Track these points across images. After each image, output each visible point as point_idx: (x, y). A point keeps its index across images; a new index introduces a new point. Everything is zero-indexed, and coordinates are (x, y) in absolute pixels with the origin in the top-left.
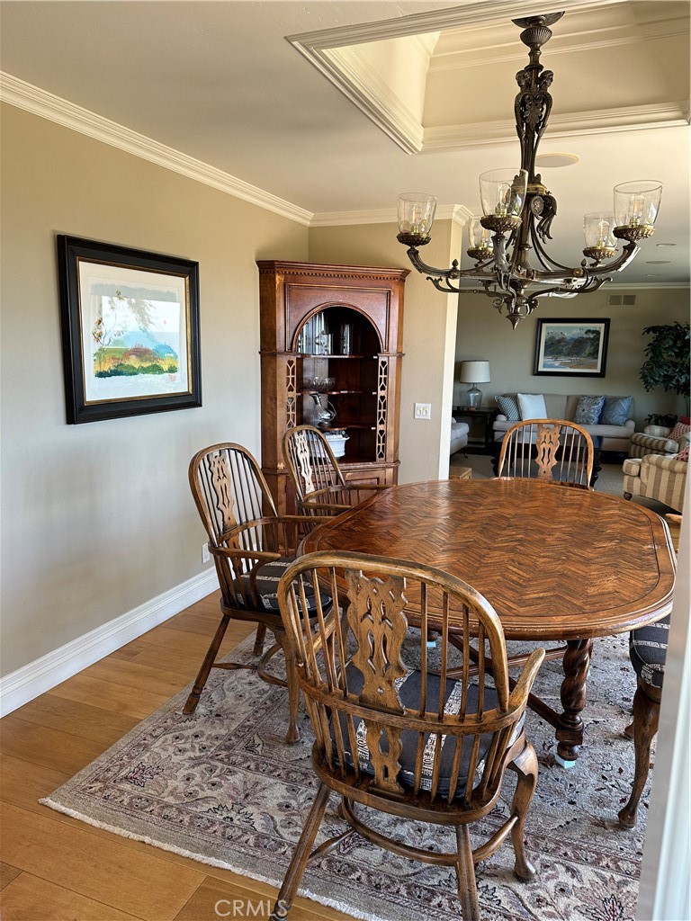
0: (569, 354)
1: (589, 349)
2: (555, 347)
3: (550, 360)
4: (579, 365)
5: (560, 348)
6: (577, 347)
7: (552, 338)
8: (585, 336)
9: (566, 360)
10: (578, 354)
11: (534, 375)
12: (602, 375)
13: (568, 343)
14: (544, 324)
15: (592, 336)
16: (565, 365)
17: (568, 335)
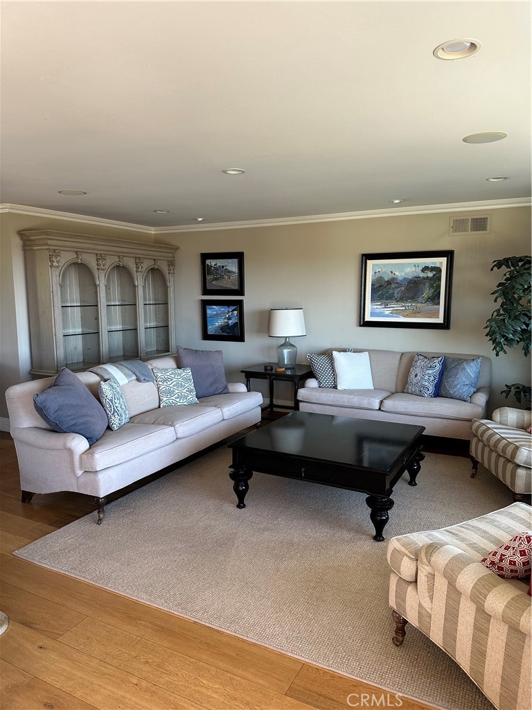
0: (401, 300)
1: (427, 292)
2: (384, 290)
3: (379, 308)
4: (415, 313)
5: (391, 291)
6: (411, 289)
7: (381, 278)
8: (422, 275)
9: (398, 306)
10: (413, 298)
11: (360, 326)
12: (445, 326)
13: (399, 284)
14: (368, 261)
15: (430, 275)
16: (397, 313)
17: (399, 275)
